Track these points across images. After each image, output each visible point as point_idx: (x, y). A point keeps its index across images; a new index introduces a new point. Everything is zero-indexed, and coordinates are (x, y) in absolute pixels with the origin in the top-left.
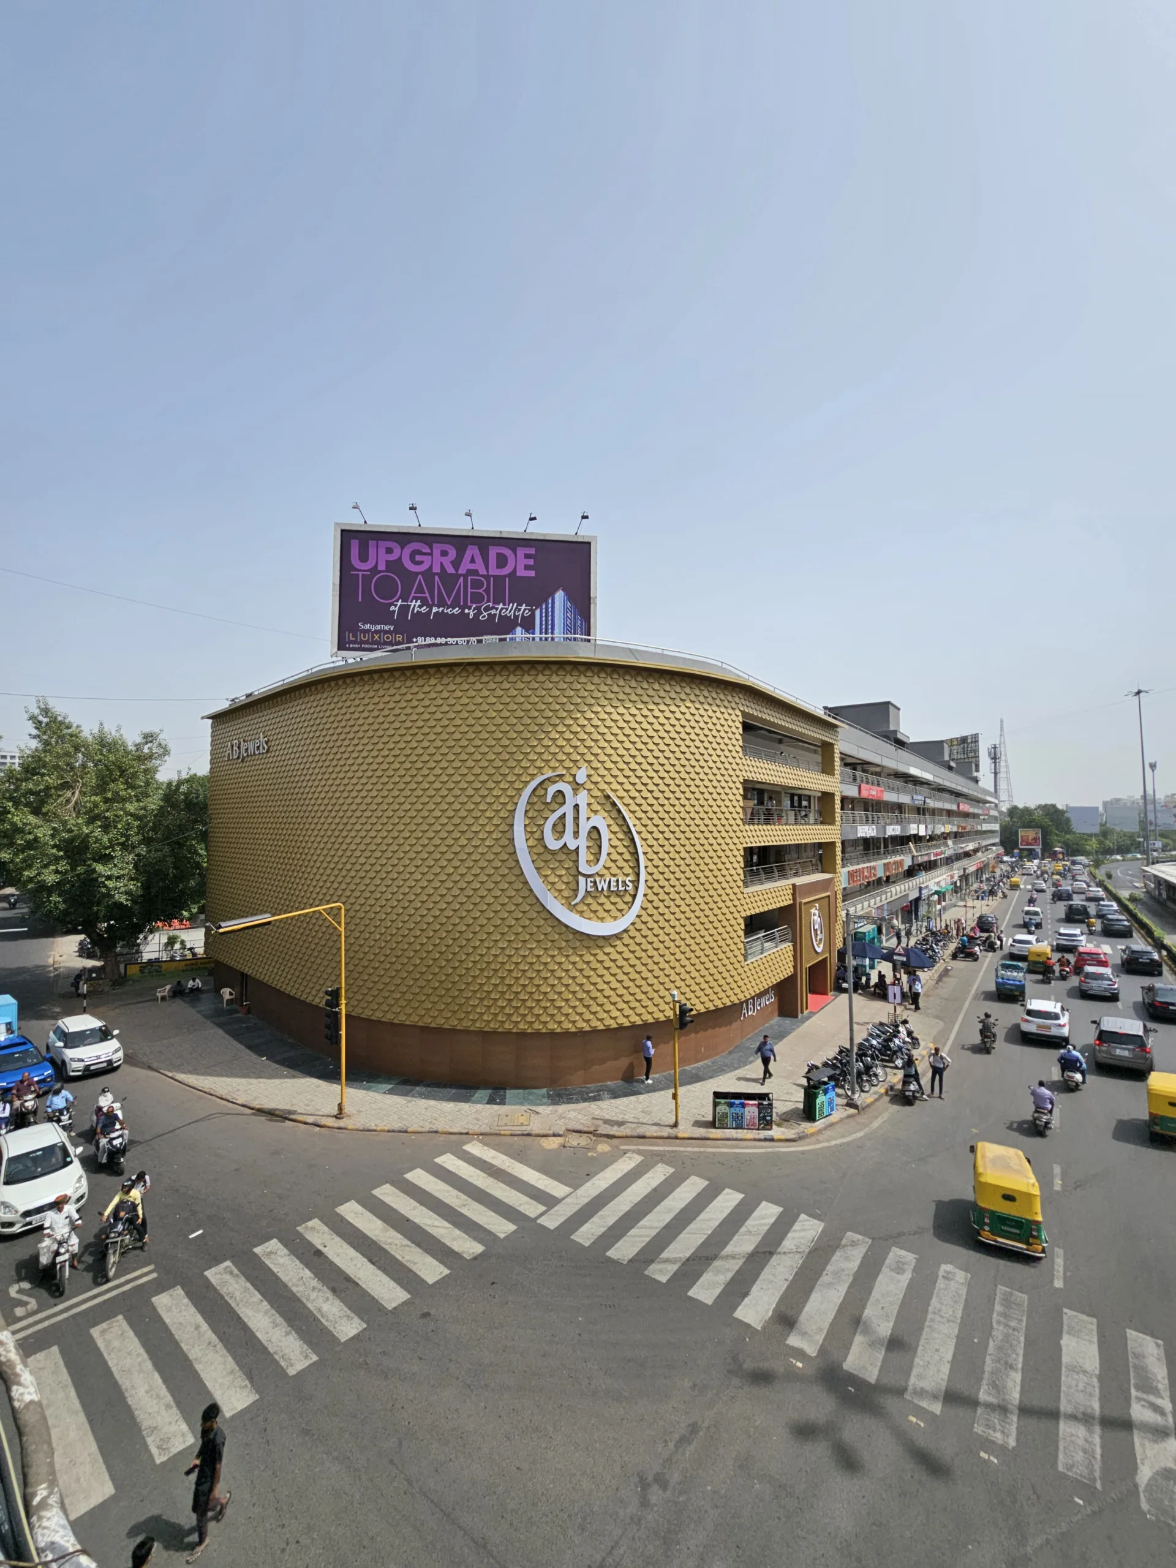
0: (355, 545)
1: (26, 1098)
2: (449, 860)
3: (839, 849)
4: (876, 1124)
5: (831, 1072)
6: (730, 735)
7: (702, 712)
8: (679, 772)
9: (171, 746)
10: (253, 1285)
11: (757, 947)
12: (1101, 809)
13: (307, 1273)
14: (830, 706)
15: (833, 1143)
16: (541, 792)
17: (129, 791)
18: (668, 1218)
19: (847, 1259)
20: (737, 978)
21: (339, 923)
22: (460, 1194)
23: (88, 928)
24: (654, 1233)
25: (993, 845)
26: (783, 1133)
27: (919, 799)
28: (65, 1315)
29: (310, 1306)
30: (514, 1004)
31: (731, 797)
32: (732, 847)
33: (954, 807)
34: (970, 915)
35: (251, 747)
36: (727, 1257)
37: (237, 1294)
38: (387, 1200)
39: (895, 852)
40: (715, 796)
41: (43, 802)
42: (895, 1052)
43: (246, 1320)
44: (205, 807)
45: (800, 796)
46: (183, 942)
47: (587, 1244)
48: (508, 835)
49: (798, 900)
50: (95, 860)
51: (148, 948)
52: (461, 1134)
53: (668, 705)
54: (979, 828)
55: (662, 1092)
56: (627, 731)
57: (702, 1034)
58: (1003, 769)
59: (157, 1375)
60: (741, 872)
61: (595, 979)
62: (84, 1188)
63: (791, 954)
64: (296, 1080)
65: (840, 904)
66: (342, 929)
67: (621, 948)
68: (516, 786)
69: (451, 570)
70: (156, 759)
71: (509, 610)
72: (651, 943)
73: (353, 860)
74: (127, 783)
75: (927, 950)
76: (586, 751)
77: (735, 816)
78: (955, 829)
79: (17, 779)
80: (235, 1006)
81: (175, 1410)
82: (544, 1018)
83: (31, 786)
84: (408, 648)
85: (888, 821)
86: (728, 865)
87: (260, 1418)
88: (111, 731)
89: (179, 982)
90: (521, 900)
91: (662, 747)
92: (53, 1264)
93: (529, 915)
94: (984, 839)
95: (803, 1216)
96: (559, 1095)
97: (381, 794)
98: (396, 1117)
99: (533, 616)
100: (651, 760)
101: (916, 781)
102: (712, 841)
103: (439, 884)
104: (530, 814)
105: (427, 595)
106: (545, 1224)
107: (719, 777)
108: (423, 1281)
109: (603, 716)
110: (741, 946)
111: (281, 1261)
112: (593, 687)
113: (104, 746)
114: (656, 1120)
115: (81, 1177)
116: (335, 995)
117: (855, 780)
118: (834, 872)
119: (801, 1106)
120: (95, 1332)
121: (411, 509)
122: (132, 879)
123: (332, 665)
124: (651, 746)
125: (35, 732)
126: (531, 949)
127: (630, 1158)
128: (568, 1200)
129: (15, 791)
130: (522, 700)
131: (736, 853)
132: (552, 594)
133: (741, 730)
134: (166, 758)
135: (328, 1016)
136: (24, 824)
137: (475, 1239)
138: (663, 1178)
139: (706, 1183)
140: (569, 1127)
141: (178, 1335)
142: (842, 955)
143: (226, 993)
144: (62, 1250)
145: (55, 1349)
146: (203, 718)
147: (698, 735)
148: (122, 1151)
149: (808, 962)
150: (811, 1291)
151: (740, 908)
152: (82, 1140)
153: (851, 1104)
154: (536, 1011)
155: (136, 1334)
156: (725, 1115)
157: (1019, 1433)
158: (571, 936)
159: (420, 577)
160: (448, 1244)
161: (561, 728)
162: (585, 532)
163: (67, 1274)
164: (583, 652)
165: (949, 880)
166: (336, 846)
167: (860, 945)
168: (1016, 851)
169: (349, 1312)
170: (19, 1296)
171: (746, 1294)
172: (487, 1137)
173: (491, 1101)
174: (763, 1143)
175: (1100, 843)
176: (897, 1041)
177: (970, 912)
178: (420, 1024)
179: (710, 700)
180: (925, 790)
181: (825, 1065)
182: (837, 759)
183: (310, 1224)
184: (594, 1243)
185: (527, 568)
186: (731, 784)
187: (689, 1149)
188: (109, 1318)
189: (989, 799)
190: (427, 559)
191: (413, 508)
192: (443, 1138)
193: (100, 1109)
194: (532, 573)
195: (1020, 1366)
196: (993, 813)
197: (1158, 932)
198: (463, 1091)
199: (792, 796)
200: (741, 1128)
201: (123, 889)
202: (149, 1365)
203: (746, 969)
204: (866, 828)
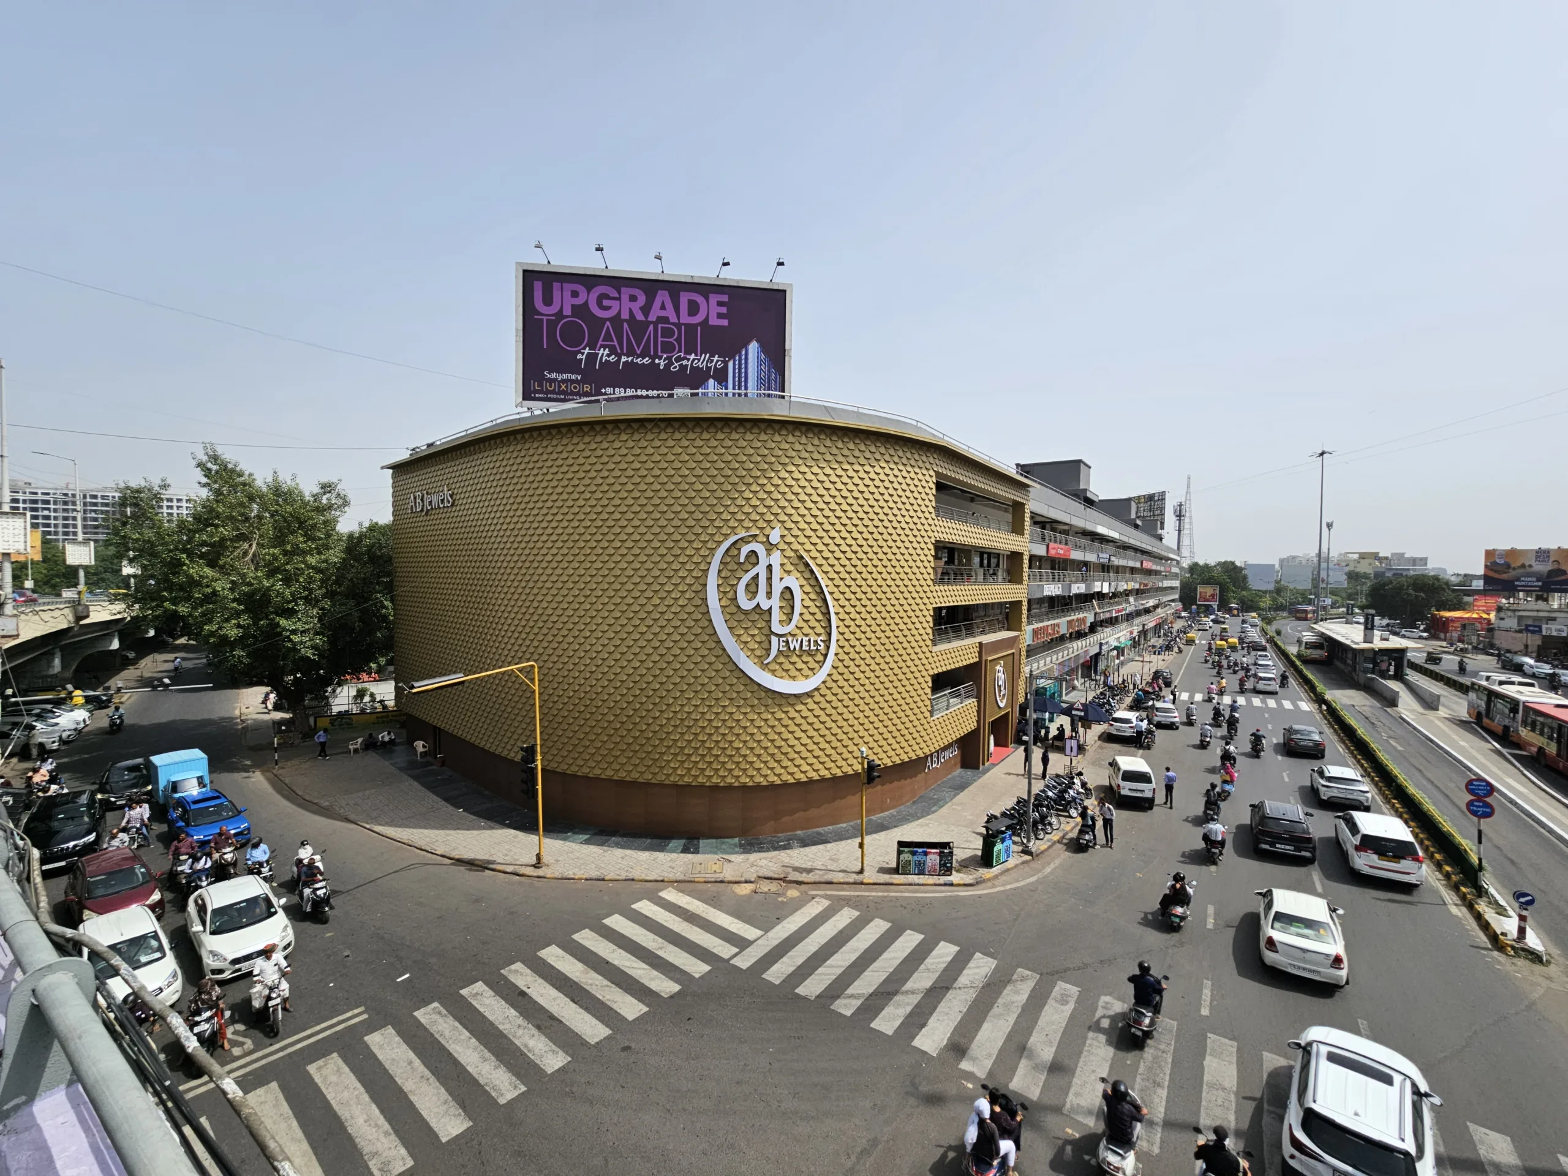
0: (538, 286)
1: (224, 851)
2: (642, 619)
3: (1025, 608)
4: (1048, 870)
5: (1009, 822)
6: (924, 496)
7: (896, 472)
8: (872, 533)
9: (351, 496)
10: (461, 1023)
11: (943, 703)
12: (1277, 566)
13: (513, 1012)
14: (1022, 463)
15: (1008, 887)
16: (735, 552)
17: (309, 543)
18: (853, 957)
19: (1017, 992)
20: (923, 733)
21: (532, 680)
22: (656, 937)
23: (274, 682)
24: (839, 971)
25: (1173, 601)
26: (962, 879)
27: (1104, 557)
28: (281, 1054)
29: (517, 1042)
30: (707, 759)
31: (923, 558)
32: (922, 607)
33: (1138, 565)
34: (1146, 670)
35: (435, 499)
36: (907, 992)
37: (447, 1033)
38: (587, 943)
39: (1079, 609)
40: (907, 557)
41: (219, 555)
42: (1069, 803)
43: (456, 1055)
44: (389, 560)
45: (989, 554)
46: (372, 695)
47: (777, 983)
48: (701, 595)
49: (984, 658)
50: (278, 615)
51: (337, 701)
52: (656, 881)
53: (863, 465)
54: (1160, 585)
55: (849, 841)
56: (822, 491)
57: (887, 787)
58: (1187, 526)
59: (374, 1106)
60: (930, 631)
61: (786, 735)
62: (290, 936)
63: (975, 709)
64: (495, 831)
65: (1024, 660)
66: (536, 688)
67: (812, 706)
68: (709, 545)
69: (640, 317)
70: (335, 510)
71: (701, 361)
72: (841, 701)
73: (545, 618)
74: (306, 535)
75: (1104, 704)
76: (779, 511)
77: (926, 576)
78: (1137, 586)
79: (189, 530)
80: (429, 759)
81: (393, 1137)
82: (736, 773)
83: (205, 537)
84: (598, 401)
85: (1074, 579)
86: (918, 625)
87: (475, 1142)
88: (286, 480)
89: (371, 735)
90: (714, 659)
91: (856, 508)
92: (266, 1007)
93: (722, 674)
94: (1166, 595)
95: (978, 955)
96: (751, 844)
97: (572, 552)
98: (593, 866)
99: (726, 367)
100: (845, 521)
101: (1103, 539)
102: (903, 601)
103: (632, 643)
104: (723, 575)
105: (616, 343)
106: (737, 964)
107: (911, 538)
108: (624, 1019)
109: (797, 475)
110: (928, 703)
111: (487, 1002)
112: (787, 446)
113: (279, 496)
114: (843, 868)
115: (286, 926)
116: (530, 752)
117: (1043, 539)
118: (1020, 630)
119: (979, 853)
120: (312, 1069)
121: (598, 249)
122: (317, 633)
123: (517, 417)
124: (845, 507)
125: (205, 480)
126: (724, 707)
127: (818, 903)
128: (759, 942)
129: (189, 541)
130: (716, 458)
131: (926, 613)
132: (745, 345)
133: (934, 491)
134: (346, 508)
135: (525, 772)
136: (201, 576)
137: (671, 979)
138: (849, 921)
139: (889, 925)
140: (760, 874)
141: (392, 1069)
142: (1023, 709)
143: (419, 745)
144: (274, 995)
145: (274, 1085)
146: (383, 468)
147: (891, 496)
148: (326, 900)
149: (991, 716)
150: (983, 1022)
151: (928, 667)
152: (284, 890)
153: (1026, 851)
154: (729, 766)
155: (352, 1070)
156: (908, 863)
157: (1162, 1142)
158: (763, 694)
159: (608, 323)
160: (647, 983)
161: (755, 488)
162: (780, 279)
163: (280, 1016)
164: (777, 410)
165: (1128, 636)
166: (527, 604)
167: (1043, 700)
168: (1194, 607)
169: (554, 1047)
170: (236, 1038)
171: (924, 1025)
172: (683, 884)
173: (685, 850)
174: (943, 888)
175: (1274, 600)
176: (1071, 792)
177: (1147, 666)
178: (615, 778)
179: (904, 460)
180: (1110, 548)
181: (1004, 814)
182: (1027, 519)
183: (513, 967)
184: (784, 981)
185: (720, 316)
186: (923, 545)
187: (874, 894)
188: (324, 1056)
189: (1172, 556)
190: (615, 304)
191: (599, 249)
192: (638, 885)
193: (300, 861)
194: (725, 323)
195: (1166, 1083)
196: (1175, 570)
197: (1320, 687)
198: (658, 841)
199: (982, 554)
200: (923, 874)
201: (308, 644)
202: (366, 1097)
203: (932, 724)
204: (1052, 586)
